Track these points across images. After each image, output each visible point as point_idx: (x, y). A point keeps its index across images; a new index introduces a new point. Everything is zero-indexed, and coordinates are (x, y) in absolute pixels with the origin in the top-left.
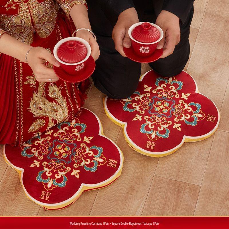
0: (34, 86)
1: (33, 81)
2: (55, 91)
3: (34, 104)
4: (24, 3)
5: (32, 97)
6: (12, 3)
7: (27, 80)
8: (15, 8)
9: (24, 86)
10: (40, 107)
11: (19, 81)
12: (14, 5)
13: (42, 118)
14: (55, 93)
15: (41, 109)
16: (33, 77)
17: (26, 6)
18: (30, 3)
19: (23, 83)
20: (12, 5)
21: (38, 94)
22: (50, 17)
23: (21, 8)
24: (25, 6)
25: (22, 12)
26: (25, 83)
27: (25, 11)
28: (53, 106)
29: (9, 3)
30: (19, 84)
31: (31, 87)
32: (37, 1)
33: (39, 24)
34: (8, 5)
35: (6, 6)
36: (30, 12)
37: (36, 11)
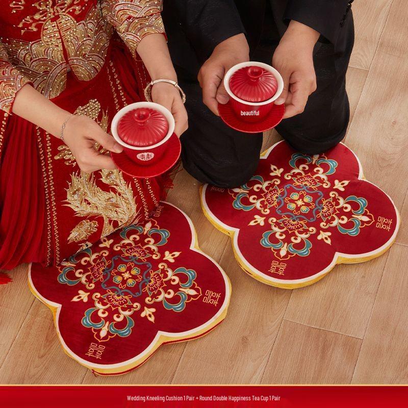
0: (72, 162)
1: (70, 154)
2: (112, 173)
4: (51, 22)
5: (71, 181)
6: (31, 21)
7: (60, 151)
8: (35, 30)
9: (55, 162)
10: (86, 200)
11: (45, 154)
12: (34, 25)
13: (92, 218)
14: (113, 176)
15: (89, 204)
17: (55, 26)
18: (61, 22)
19: (52, 158)
20: (31, 24)
21: (81, 178)
22: (94, 46)
23: (46, 29)
24: (53, 27)
25: (48, 36)
26: (57, 158)
27: (52, 35)
28: (110, 198)
29: (25, 21)
30: (46, 159)
31: (67, 164)
32: (73, 19)
33: (76, 58)
34: (24, 24)
35: (21, 25)
36: (61, 38)
37: (72, 35)
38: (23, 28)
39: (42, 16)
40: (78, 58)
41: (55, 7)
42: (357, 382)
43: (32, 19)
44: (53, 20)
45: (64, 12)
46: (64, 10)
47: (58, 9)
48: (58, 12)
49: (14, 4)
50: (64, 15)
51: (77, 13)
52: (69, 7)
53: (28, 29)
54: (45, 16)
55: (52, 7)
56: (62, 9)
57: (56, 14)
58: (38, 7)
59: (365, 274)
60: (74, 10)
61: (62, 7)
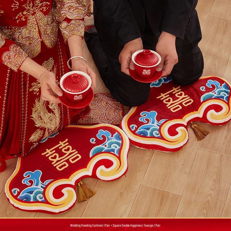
0: (37, 92)
1: (37, 88)
3: (36, 111)
4: (32, 16)
6: (22, 15)
7: (32, 86)
8: (24, 20)
13: (41, 128)
16: (37, 84)
17: (34, 18)
18: (37, 16)
19: (28, 90)
20: (22, 17)
21: (40, 102)
22: (52, 29)
23: (30, 20)
24: (33, 18)
25: (31, 24)
26: (30, 90)
27: (33, 23)
28: (50, 117)
29: (19, 15)
31: (35, 93)
32: (43, 14)
33: (44, 35)
34: (18, 17)
35: (17, 18)
36: (37, 24)
37: (42, 23)
38: (18, 19)
39: (27, 12)
40: (45, 35)
41: (34, 8)
42: (178, 216)
43: (22, 14)
44: (33, 15)
45: (38, 10)
46: (38, 9)
47: (35, 9)
48: (35, 10)
49: (14, 5)
50: (38, 12)
51: (45, 10)
52: (40, 7)
53: (21, 20)
54: (29, 12)
55: (32, 7)
56: (37, 9)
57: (34, 11)
58: (25, 7)
59: (184, 163)
60: (43, 9)
61: (37, 7)
